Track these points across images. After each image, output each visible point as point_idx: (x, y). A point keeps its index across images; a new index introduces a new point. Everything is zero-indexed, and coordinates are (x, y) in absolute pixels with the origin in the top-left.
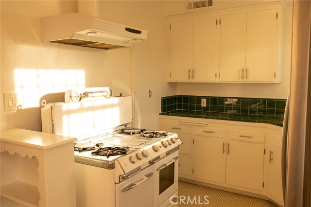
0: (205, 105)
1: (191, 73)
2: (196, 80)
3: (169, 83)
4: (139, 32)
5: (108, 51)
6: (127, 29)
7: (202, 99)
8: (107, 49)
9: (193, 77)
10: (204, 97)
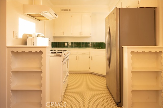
0: (66, 45)
1: (63, 33)
2: (64, 36)
3: (53, 37)
4: (56, 15)
5: (39, 21)
6: (55, 14)
7: (65, 43)
8: (39, 20)
9: (63, 35)
10: (66, 42)
